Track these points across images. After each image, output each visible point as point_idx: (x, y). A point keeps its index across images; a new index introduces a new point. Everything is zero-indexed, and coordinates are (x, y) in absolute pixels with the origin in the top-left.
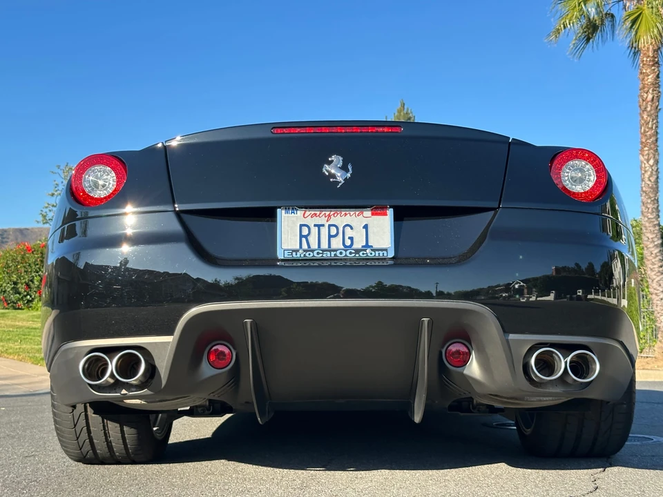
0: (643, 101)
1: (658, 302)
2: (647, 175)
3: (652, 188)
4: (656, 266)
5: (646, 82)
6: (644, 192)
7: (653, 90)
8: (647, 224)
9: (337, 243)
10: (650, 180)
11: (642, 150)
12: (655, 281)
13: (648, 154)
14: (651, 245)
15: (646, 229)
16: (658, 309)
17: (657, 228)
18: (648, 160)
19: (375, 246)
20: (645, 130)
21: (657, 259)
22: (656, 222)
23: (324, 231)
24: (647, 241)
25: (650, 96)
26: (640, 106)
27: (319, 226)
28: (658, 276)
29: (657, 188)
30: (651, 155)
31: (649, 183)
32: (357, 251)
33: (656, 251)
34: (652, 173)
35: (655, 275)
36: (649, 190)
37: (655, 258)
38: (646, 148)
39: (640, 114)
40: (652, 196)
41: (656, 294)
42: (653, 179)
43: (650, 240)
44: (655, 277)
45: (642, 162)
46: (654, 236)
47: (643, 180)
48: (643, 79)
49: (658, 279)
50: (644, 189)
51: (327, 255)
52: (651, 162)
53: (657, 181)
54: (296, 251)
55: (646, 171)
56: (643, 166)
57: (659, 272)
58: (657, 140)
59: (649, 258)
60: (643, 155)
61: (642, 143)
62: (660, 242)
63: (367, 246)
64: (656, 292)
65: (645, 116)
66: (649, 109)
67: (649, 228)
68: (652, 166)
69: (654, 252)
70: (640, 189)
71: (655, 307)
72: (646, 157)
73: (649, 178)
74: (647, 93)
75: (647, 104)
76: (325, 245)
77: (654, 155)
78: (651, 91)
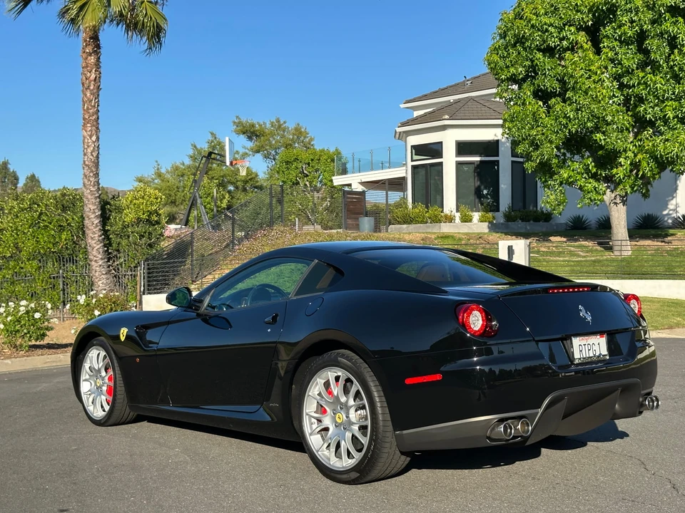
0: (87, 79)
1: (97, 268)
2: (89, 150)
3: (93, 162)
4: (96, 235)
5: (90, 62)
6: (87, 165)
7: (96, 71)
8: (89, 197)
9: (591, 355)
10: (93, 155)
11: (84, 125)
12: (95, 249)
13: (91, 130)
14: (93, 216)
15: (88, 201)
16: (97, 274)
17: (98, 200)
18: (91, 137)
19: (603, 354)
20: (88, 108)
21: (97, 229)
22: (97, 195)
23: (586, 346)
24: (89, 212)
25: (93, 76)
26: (83, 84)
27: (585, 345)
28: (98, 245)
29: (98, 162)
30: (94, 132)
31: (92, 157)
32: (598, 357)
33: (96, 221)
34: (94, 148)
35: (95, 243)
36: (91, 164)
37: (95, 228)
38: (89, 125)
39: (83, 91)
40: (94, 170)
41: (96, 261)
42: (95, 154)
43: (92, 211)
44: (95, 245)
45: (84, 137)
46: (96, 207)
47: (85, 155)
48: (87, 58)
49: (98, 247)
50: (87, 163)
51: (589, 360)
52: (94, 138)
53: (98, 157)
54: (580, 359)
55: (88, 146)
56: (86, 141)
57: (99, 240)
58: (98, 118)
59: (90, 227)
60: (86, 131)
61: (84, 119)
62: (100, 213)
63: (600, 354)
64: (95, 258)
65: (88, 95)
66: (92, 88)
67: (91, 200)
68: (94, 142)
69: (95, 222)
70: (82, 162)
71: (93, 272)
72: (89, 133)
73: (91, 153)
74: (90, 72)
75: (90, 83)
76: (588, 356)
77: (97, 132)
78: (94, 71)
